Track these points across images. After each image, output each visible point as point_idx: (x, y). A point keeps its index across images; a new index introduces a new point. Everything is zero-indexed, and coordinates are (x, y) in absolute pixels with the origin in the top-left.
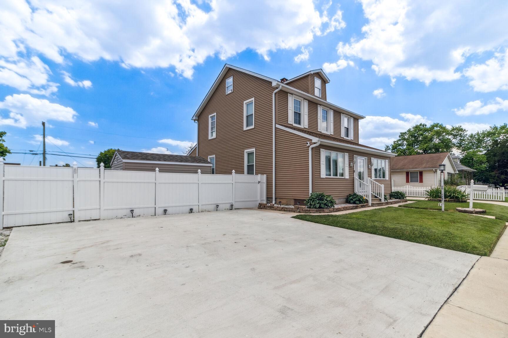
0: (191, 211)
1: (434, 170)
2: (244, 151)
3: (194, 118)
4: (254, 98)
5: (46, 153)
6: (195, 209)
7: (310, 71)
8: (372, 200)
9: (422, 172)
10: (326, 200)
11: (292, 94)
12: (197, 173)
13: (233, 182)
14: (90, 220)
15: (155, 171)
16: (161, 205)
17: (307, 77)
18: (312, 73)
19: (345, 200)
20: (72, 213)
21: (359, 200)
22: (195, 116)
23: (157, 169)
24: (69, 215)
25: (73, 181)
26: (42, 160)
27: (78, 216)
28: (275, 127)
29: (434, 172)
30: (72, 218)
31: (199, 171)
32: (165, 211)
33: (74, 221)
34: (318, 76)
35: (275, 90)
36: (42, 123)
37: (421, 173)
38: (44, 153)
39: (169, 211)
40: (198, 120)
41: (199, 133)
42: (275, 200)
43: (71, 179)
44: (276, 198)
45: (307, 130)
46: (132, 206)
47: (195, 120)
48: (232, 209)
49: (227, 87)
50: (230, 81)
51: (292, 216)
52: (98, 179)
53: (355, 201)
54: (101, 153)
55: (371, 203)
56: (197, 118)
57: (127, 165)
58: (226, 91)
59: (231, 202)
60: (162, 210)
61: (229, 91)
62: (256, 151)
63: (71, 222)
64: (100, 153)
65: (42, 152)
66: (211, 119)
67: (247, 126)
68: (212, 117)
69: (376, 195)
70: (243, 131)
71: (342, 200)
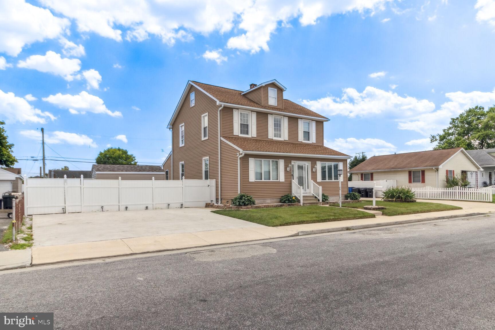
0: (147, 208)
1: (434, 168)
2: (202, 159)
3: (169, 127)
4: (208, 113)
5: (45, 159)
6: (150, 207)
7: (262, 84)
8: (303, 200)
9: (424, 170)
10: (244, 199)
11: (238, 109)
12: (152, 179)
13: (183, 186)
14: (75, 213)
15: (119, 179)
16: (123, 204)
17: (260, 89)
18: (264, 85)
19: (279, 200)
20: (65, 208)
21: (289, 200)
22: (170, 125)
23: (120, 178)
24: (63, 209)
25: (64, 187)
26: (42, 165)
27: (68, 210)
28: (220, 140)
29: (436, 171)
30: (64, 211)
31: (153, 178)
32: (126, 208)
33: (65, 213)
34: (272, 86)
35: (220, 108)
36: (41, 129)
37: (423, 172)
38: (44, 159)
39: (129, 207)
40: (172, 128)
41: (173, 142)
42: (221, 201)
43: (63, 186)
44: (221, 199)
45: (256, 139)
46: (103, 204)
47: (170, 129)
48: (182, 208)
49: (191, 101)
50: (192, 96)
51: (211, 211)
52: (79, 185)
53: (285, 201)
54: (101, 154)
55: (303, 203)
56: (171, 127)
57: (99, 175)
58: (191, 104)
59: (181, 202)
60: (124, 207)
61: (193, 104)
62: (209, 159)
63: (64, 213)
64: (99, 154)
65: (42, 158)
66: (182, 128)
67: (205, 137)
68: (182, 126)
69: (316, 196)
70: (201, 141)
71: (275, 200)
